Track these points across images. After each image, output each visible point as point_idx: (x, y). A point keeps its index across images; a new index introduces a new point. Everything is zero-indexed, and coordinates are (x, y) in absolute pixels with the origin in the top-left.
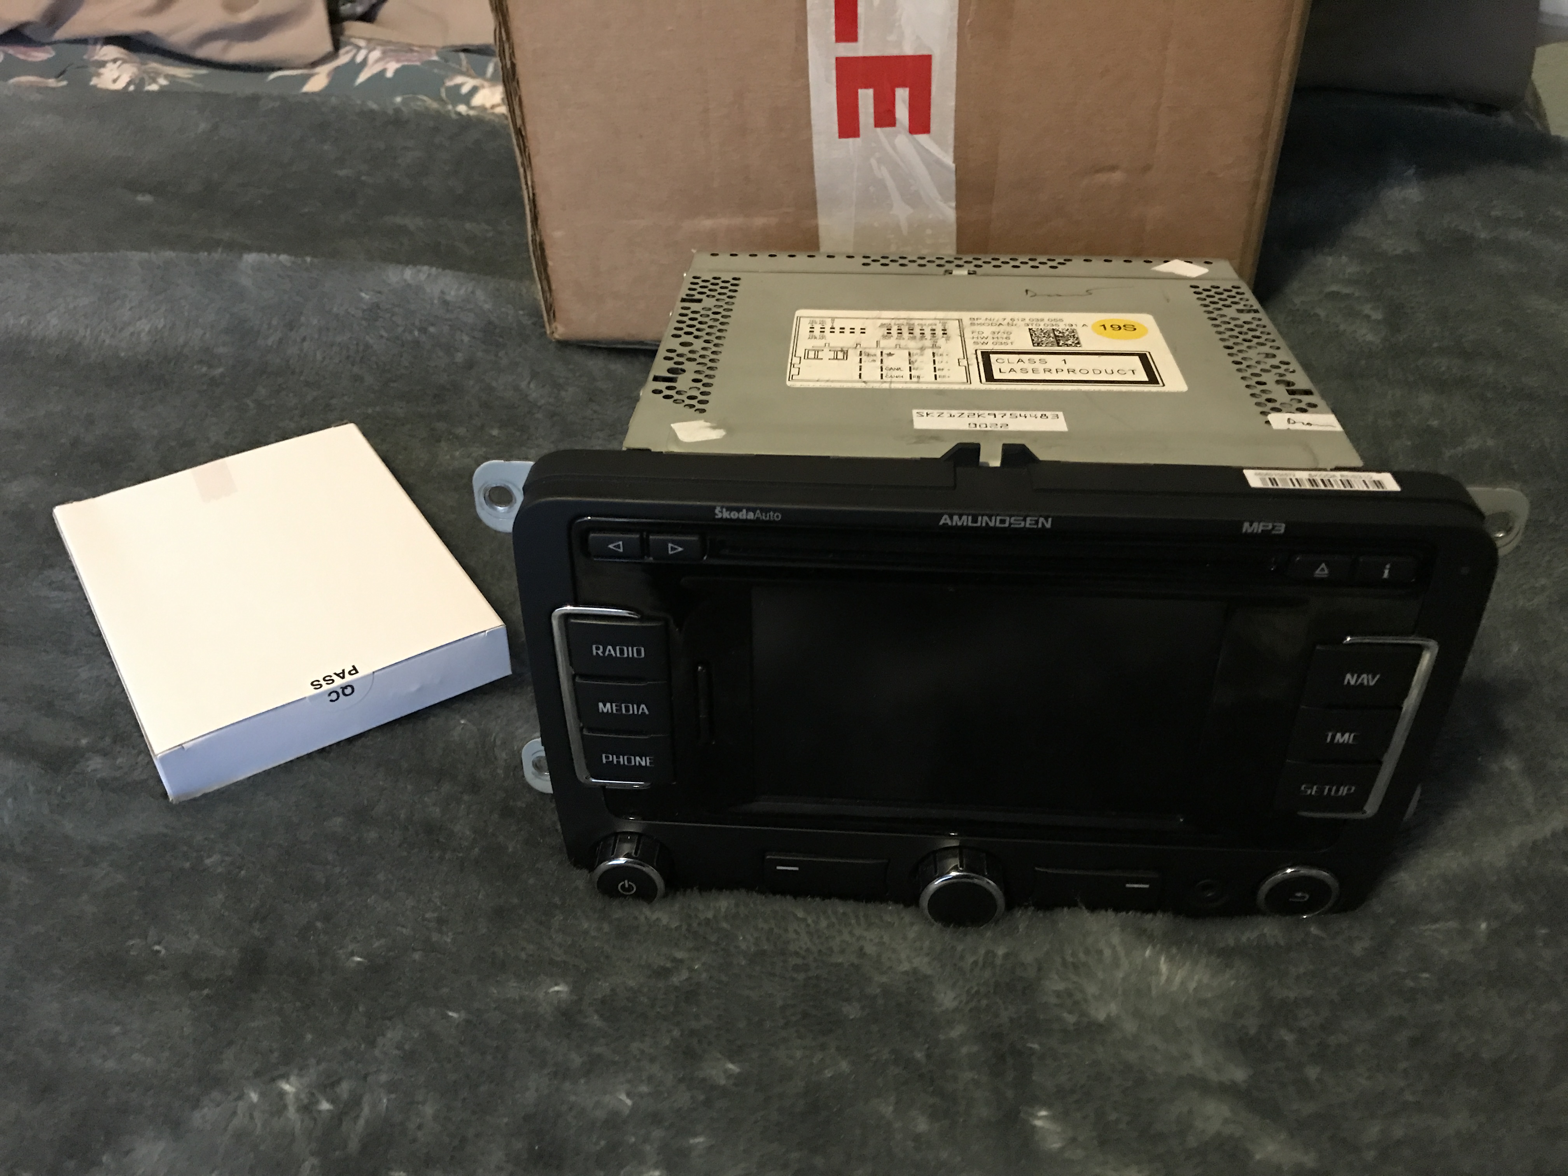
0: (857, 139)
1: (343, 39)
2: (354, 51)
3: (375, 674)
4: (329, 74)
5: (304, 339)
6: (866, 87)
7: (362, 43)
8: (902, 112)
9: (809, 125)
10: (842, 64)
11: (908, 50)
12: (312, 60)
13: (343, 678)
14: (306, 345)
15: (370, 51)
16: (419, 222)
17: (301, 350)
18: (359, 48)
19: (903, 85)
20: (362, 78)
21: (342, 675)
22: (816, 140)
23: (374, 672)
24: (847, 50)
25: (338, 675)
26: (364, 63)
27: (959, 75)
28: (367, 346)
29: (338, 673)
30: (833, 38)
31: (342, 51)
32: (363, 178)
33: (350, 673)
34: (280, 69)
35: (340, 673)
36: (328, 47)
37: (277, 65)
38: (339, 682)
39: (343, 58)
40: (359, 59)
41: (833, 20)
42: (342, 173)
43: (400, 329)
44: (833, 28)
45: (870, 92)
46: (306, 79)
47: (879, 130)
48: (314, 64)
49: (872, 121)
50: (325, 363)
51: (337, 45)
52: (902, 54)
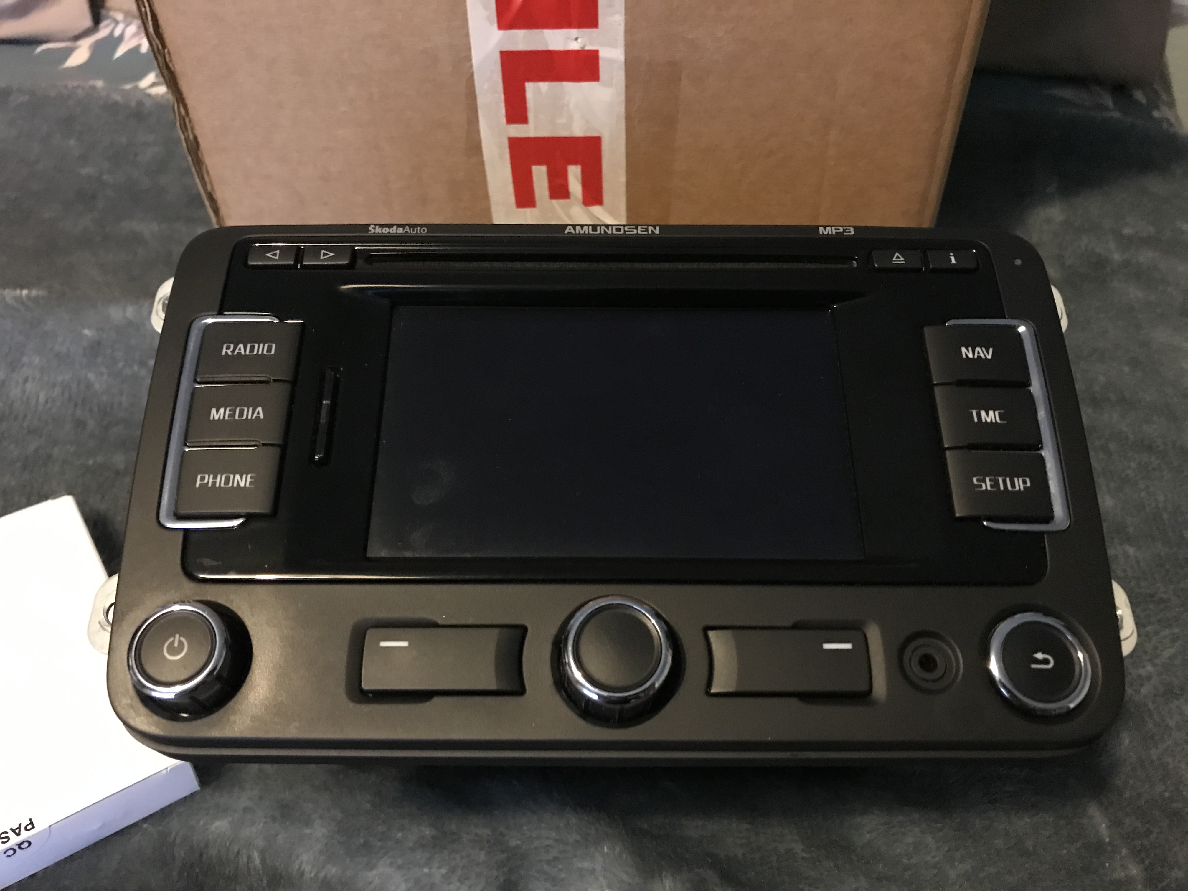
0: (534, 210)
1: (103, 12)
2: (112, 25)
3: (52, 826)
4: (90, 47)
5: (26, 380)
6: (540, 163)
7: (120, 17)
8: (575, 185)
9: (486, 196)
10: (515, 144)
11: (578, 131)
12: (77, 33)
13: (18, 834)
14: (29, 386)
15: (127, 25)
16: (154, 227)
17: (24, 391)
18: (117, 22)
19: (575, 163)
20: (121, 51)
21: (17, 831)
22: (493, 209)
23: (50, 826)
24: (518, 131)
25: (13, 831)
26: (121, 38)
27: (628, 155)
28: (89, 386)
29: (14, 828)
30: (504, 120)
31: (102, 25)
32: (105, 177)
33: (26, 829)
34: (46, 42)
35: (16, 829)
36: (87, 22)
37: (45, 39)
38: (14, 840)
39: (103, 32)
40: (117, 33)
41: (502, 105)
42: (85, 171)
43: (121, 364)
44: (503, 111)
45: (543, 169)
46: (68, 52)
47: (554, 202)
48: (77, 38)
49: (547, 193)
50: (49, 406)
51: (97, 19)
52: (573, 135)
